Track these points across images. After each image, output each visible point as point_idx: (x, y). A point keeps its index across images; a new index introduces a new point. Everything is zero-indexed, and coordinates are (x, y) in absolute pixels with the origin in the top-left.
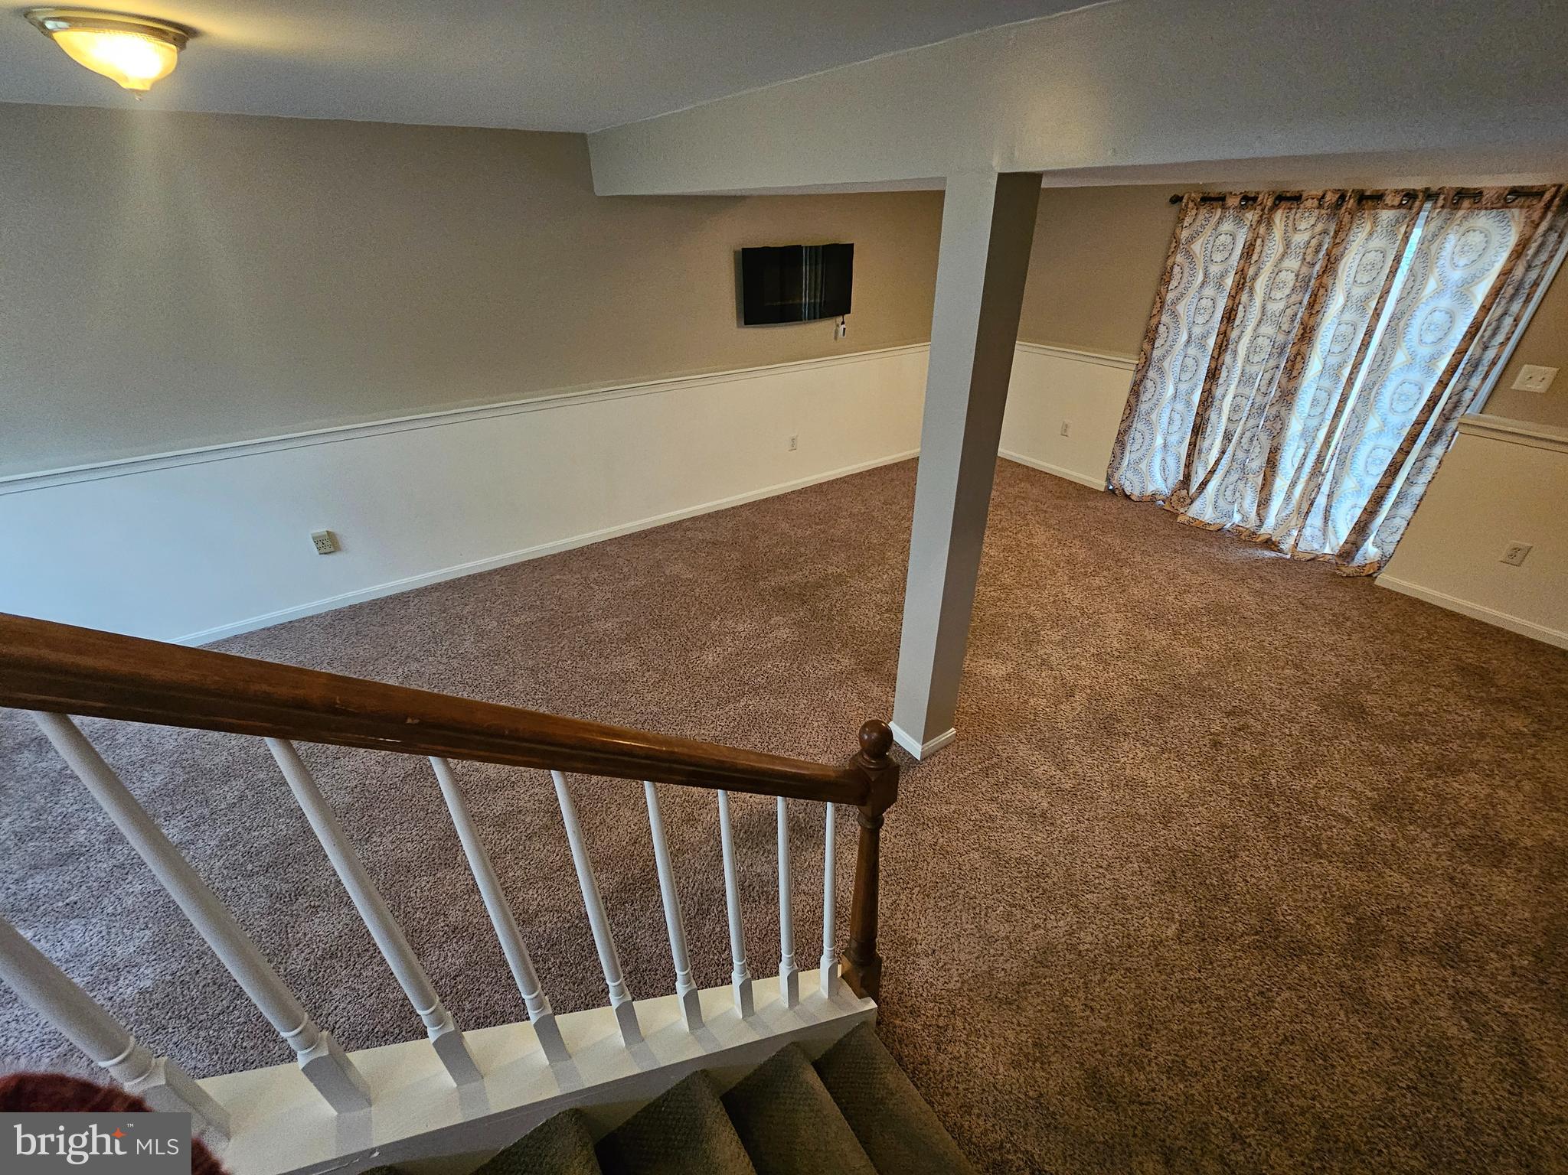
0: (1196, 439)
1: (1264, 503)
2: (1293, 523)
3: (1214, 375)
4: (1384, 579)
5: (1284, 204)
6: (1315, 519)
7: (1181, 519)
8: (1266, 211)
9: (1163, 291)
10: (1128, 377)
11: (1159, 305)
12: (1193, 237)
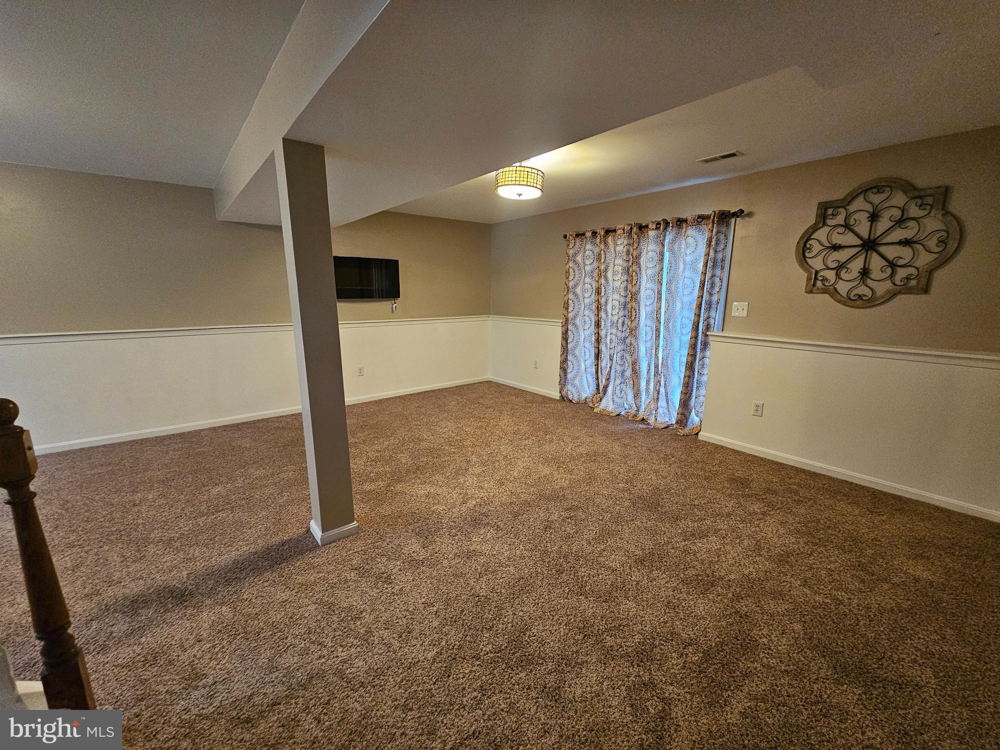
0: (598, 362)
1: (637, 395)
2: (652, 407)
3: (598, 325)
4: (703, 436)
5: (611, 234)
6: (662, 403)
7: (596, 410)
8: (602, 237)
9: (567, 282)
10: (559, 331)
11: (566, 289)
12: (576, 254)
